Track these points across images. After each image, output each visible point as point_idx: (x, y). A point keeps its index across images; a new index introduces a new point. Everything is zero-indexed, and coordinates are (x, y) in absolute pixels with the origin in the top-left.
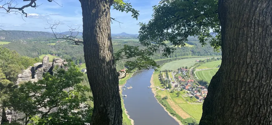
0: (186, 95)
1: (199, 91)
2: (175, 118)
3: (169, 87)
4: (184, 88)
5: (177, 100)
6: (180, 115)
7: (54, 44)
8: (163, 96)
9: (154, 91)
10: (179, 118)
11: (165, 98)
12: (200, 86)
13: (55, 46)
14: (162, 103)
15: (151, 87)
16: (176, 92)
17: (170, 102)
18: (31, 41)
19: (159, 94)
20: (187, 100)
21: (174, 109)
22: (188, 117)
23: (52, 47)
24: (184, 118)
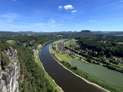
0: (61, 52)
1: (65, 51)
2: (57, 61)
3: (56, 50)
4: (60, 50)
5: (58, 54)
6: (59, 59)
7: (14, 36)
8: (53, 53)
9: (50, 52)
10: (59, 61)
11: (54, 54)
12: (65, 49)
13: (14, 37)
14: (53, 56)
15: (49, 50)
16: (58, 51)
17: (56, 55)
18: (4, 35)
19: (52, 52)
20: (61, 54)
21: (57, 58)
22: (62, 60)
23: (13, 37)
24: (60, 61)
